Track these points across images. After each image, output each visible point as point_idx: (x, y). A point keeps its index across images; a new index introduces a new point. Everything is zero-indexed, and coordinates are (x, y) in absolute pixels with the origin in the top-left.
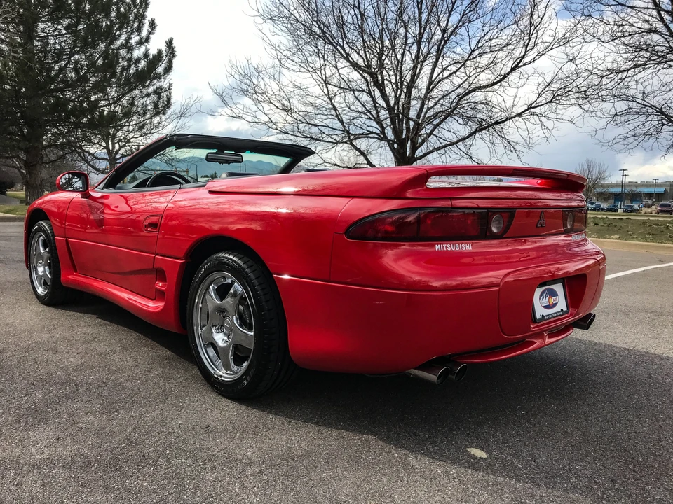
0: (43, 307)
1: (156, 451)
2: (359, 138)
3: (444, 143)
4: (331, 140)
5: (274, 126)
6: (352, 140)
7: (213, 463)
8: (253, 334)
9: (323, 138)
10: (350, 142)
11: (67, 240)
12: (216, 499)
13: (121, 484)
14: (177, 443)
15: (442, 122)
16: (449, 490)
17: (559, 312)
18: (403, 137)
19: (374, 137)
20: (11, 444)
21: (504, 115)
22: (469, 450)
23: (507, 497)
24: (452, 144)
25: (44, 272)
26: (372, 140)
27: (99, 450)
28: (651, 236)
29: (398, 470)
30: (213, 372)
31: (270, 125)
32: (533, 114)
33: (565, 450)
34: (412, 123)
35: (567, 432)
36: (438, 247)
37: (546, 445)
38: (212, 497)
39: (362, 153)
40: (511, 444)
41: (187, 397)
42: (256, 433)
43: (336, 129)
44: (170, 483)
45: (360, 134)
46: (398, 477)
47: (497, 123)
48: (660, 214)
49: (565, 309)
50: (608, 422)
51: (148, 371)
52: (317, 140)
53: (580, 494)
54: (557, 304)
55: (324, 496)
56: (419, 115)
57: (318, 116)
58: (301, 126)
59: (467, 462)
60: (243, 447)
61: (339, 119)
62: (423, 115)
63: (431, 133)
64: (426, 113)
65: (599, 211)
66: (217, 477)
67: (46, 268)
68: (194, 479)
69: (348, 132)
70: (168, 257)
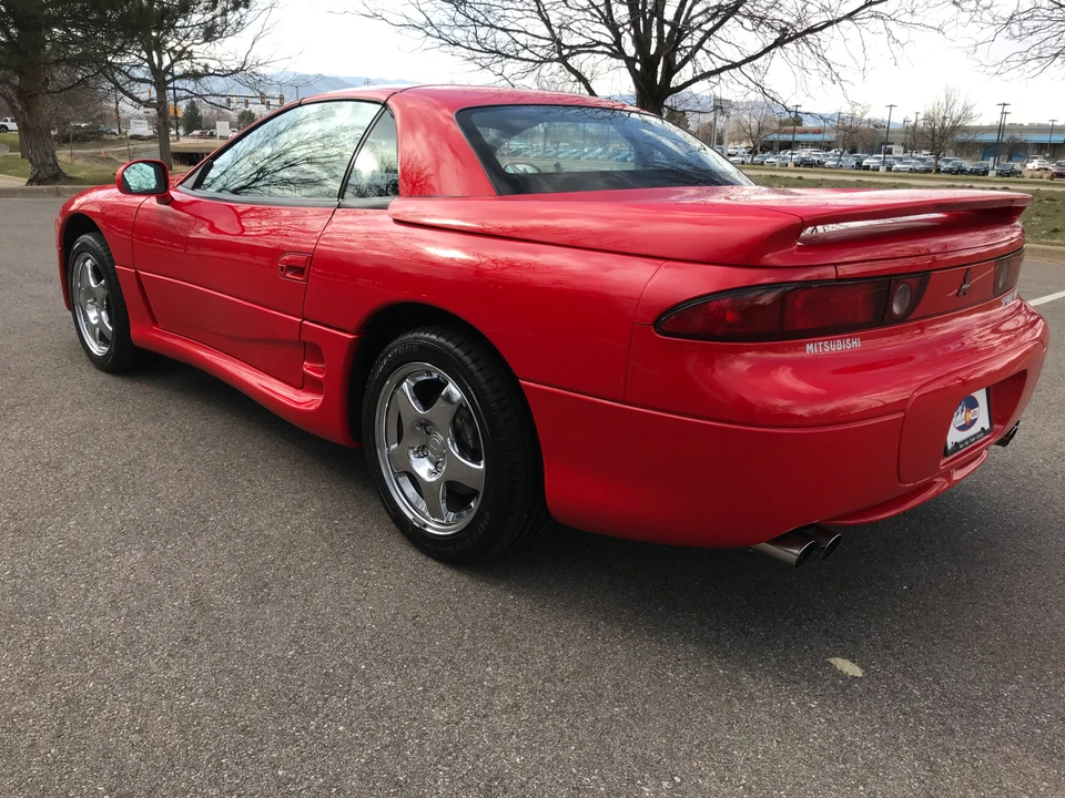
0: (102, 377)
1: (344, 664)
2: (579, 52)
3: (720, 64)
4: (532, 56)
5: (435, 32)
6: (568, 56)
7: (438, 687)
8: (482, 467)
9: (517, 51)
10: (563, 60)
11: (137, 273)
12: (457, 757)
13: (304, 728)
14: (374, 649)
15: (716, 27)
16: (815, 739)
17: (979, 433)
18: (652, 52)
19: (603, 52)
20: (112, 650)
21: (825, 17)
22: (832, 661)
23: (907, 752)
24: (734, 65)
25: (100, 318)
26: (600, 57)
27: (254, 662)
28: (1039, 219)
29: (729, 701)
30: (411, 517)
31: (428, 29)
32: (876, 16)
33: (982, 662)
34: (667, 29)
35: (979, 626)
36: (810, 348)
37: (951, 651)
38: (450, 754)
39: (581, 78)
40: (896, 650)
41: (371, 557)
42: (495, 629)
43: (540, 38)
44: (378, 727)
45: (580, 46)
46: (730, 713)
47: (811, 30)
48: (1056, 180)
49: (987, 427)
50: (1040, 606)
51: (300, 506)
52: (508, 56)
53: (1018, 745)
54: (976, 420)
55: (624, 751)
56: (678, 15)
57: (508, 13)
58: (482, 32)
59: (834, 684)
60: (478, 656)
61: (543, 19)
62: (685, 11)
63: (699, 46)
64: (690, 9)
65: (956, 173)
66: (450, 715)
67: (103, 314)
68: (415, 719)
69: (559, 42)
70: (324, 326)
